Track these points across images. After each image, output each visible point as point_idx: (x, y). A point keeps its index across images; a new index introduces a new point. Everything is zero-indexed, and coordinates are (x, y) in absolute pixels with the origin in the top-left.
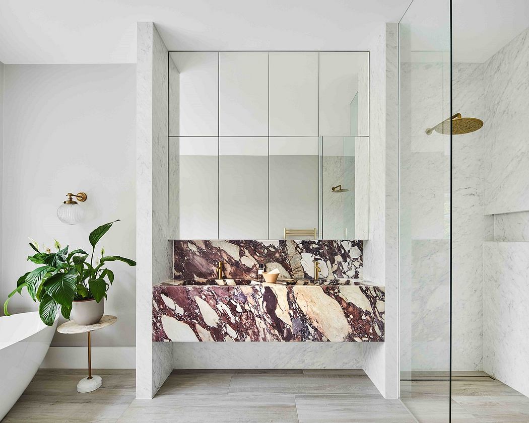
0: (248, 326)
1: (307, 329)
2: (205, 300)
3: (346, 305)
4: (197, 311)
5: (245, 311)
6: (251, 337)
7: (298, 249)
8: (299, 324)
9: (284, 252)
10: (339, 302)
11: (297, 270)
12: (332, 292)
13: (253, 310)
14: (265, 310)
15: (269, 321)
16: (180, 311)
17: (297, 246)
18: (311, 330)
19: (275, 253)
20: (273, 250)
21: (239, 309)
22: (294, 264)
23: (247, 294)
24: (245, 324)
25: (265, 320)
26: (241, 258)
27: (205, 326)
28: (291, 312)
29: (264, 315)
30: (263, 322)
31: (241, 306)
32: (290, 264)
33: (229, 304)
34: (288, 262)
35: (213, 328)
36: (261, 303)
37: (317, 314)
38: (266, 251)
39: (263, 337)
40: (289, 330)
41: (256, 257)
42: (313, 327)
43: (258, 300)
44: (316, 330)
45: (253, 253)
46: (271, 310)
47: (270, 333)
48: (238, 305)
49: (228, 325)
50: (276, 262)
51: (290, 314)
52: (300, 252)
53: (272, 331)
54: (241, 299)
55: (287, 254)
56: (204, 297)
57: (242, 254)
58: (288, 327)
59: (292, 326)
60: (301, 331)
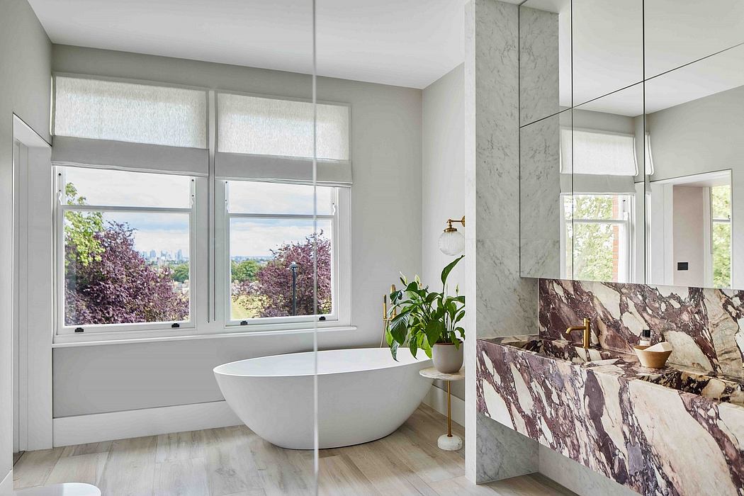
0: (565, 429)
1: (653, 475)
2: (519, 370)
3: (734, 454)
4: (512, 385)
5: (562, 404)
6: (569, 451)
7: (730, 308)
8: (639, 458)
9: (699, 312)
10: (718, 440)
11: (727, 356)
12: (701, 412)
13: (572, 406)
14: (588, 410)
15: (593, 432)
16: (497, 378)
17: (728, 302)
18: (662, 482)
19: (681, 311)
20: (677, 305)
21: (555, 397)
22: (720, 341)
23: (564, 376)
24: (562, 425)
25: (587, 429)
26: (622, 315)
27: (520, 410)
28: (626, 429)
29: (586, 420)
30: (584, 430)
31: (558, 394)
32: (712, 340)
33: (543, 384)
34: (707, 335)
35: (528, 416)
36: (582, 398)
37: (671, 451)
38: (663, 307)
39: (585, 458)
40: (621, 462)
41: (647, 317)
42: (664, 476)
43: (579, 390)
44: (669, 484)
45: (642, 309)
46: (596, 416)
47: (594, 455)
48: (553, 390)
49: (542, 418)
50: (683, 330)
51: (624, 433)
52: (734, 315)
53: (597, 453)
54: (558, 383)
55: (705, 317)
56: (518, 366)
57: (623, 308)
58: (621, 456)
59: (627, 456)
60: (642, 473)
